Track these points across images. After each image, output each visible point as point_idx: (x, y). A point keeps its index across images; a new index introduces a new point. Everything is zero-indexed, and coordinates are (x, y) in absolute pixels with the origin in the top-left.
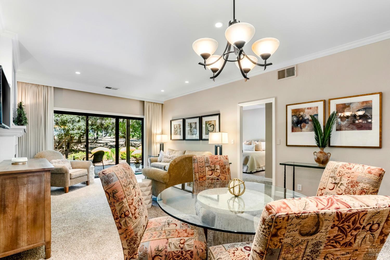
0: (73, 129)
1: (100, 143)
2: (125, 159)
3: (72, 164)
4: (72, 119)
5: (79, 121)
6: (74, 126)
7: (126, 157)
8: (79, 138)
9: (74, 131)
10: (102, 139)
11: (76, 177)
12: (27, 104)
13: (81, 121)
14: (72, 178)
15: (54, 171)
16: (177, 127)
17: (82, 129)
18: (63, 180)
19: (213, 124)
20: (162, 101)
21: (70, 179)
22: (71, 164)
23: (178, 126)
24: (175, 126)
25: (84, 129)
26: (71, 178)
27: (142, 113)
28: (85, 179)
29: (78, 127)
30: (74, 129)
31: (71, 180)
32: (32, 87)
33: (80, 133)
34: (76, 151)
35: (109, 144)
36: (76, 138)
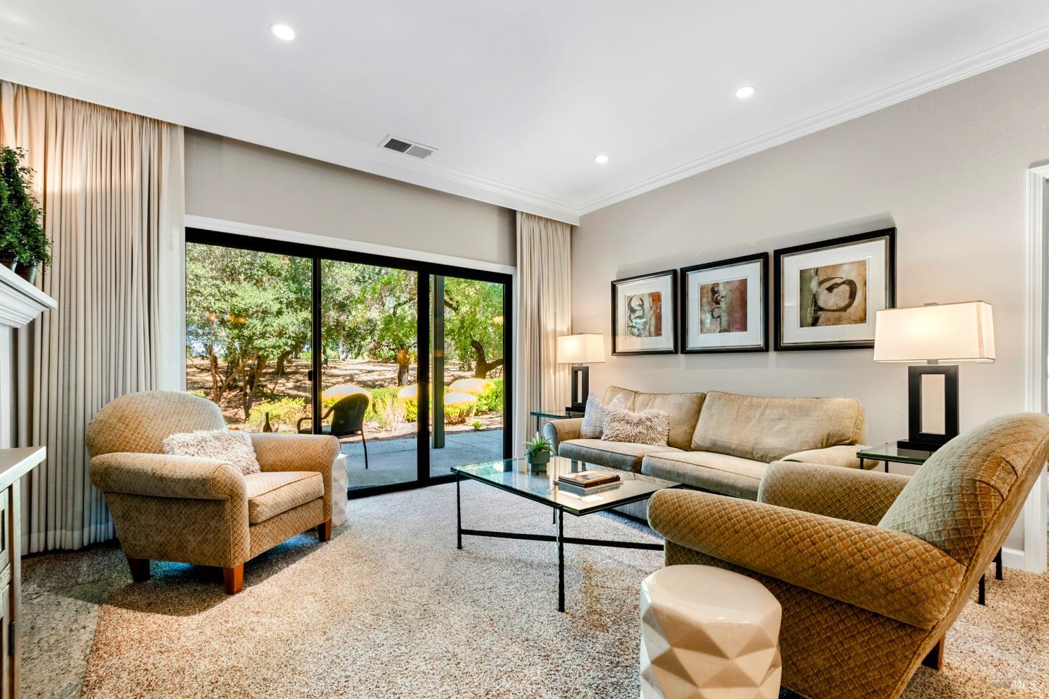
0: (263, 335)
1: (332, 376)
2: (413, 421)
3: (258, 448)
4: (261, 306)
5: (279, 313)
6: (266, 325)
7: (414, 416)
8: (281, 359)
9: (266, 340)
10: (337, 366)
11: (279, 511)
12: (68, 189)
13: (286, 313)
14: (260, 521)
15: (172, 492)
16: (642, 306)
17: (287, 336)
18: (217, 532)
19: (852, 277)
20: (571, 214)
21: (251, 525)
22: (255, 451)
23: (648, 303)
24: (635, 304)
25: (294, 335)
26: (254, 522)
27: (507, 258)
28: (313, 517)
29: (276, 329)
30: (267, 335)
31: (253, 529)
32: (93, 119)
33: (281, 344)
34: (273, 397)
35: (357, 378)
36: (273, 361)
